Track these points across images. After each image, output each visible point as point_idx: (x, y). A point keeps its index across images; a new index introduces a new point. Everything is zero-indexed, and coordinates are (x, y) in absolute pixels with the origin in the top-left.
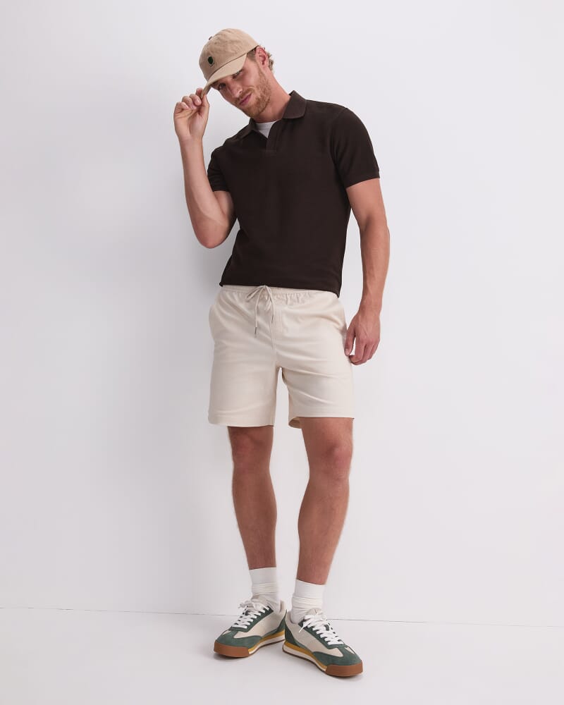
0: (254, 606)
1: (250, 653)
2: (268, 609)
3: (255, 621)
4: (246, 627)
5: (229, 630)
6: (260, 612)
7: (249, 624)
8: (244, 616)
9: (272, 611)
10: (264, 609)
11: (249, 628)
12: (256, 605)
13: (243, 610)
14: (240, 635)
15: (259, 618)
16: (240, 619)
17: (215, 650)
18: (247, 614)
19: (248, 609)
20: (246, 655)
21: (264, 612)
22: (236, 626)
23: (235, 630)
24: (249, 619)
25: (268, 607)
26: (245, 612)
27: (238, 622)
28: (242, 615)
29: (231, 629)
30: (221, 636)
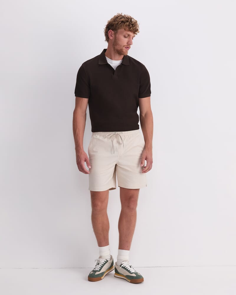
1: (102, 278)
2: (106, 261)
3: (102, 267)
4: (99, 270)
6: (103, 263)
7: (100, 268)
9: (108, 261)
10: (105, 261)
11: (100, 270)
12: (101, 260)
13: (96, 263)
14: (97, 273)
15: (103, 265)
16: (96, 267)
23: (95, 271)
24: (99, 266)
25: (106, 260)
26: (97, 263)
27: (95, 268)
28: (97, 265)
29: (93, 271)
30: (90, 274)
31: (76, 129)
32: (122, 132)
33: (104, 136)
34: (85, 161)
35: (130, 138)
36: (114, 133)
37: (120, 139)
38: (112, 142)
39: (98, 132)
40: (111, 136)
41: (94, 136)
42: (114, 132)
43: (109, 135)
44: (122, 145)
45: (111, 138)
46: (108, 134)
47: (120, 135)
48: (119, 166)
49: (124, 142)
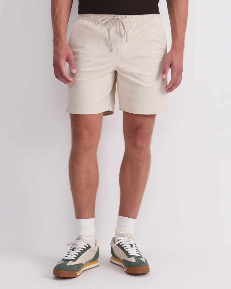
0: (79, 245)
1: (78, 275)
2: (88, 246)
3: (80, 254)
4: (74, 258)
5: (62, 261)
6: (82, 248)
7: (76, 256)
8: (71, 251)
9: (91, 247)
10: (85, 246)
11: (76, 259)
12: (79, 244)
13: (70, 247)
14: (70, 263)
15: (82, 252)
16: (69, 253)
17: (54, 274)
18: (73, 250)
19: (73, 247)
20: (75, 276)
21: (85, 248)
22: (67, 258)
23: (66, 261)
24: (75, 253)
25: (88, 244)
26: (72, 248)
27: (68, 256)
28: (70, 251)
29: (63, 260)
30: (57, 264)
31: (56, 8)
32: (126, 16)
33: (95, 21)
34: (67, 61)
35: (140, 26)
36: (111, 16)
37: (122, 27)
38: (109, 30)
39: (87, 15)
40: (107, 22)
41: (79, 20)
42: (113, 15)
43: (104, 20)
44: (125, 38)
45: (108, 25)
46: (102, 19)
47: (123, 22)
48: (120, 75)
49: (129, 34)
